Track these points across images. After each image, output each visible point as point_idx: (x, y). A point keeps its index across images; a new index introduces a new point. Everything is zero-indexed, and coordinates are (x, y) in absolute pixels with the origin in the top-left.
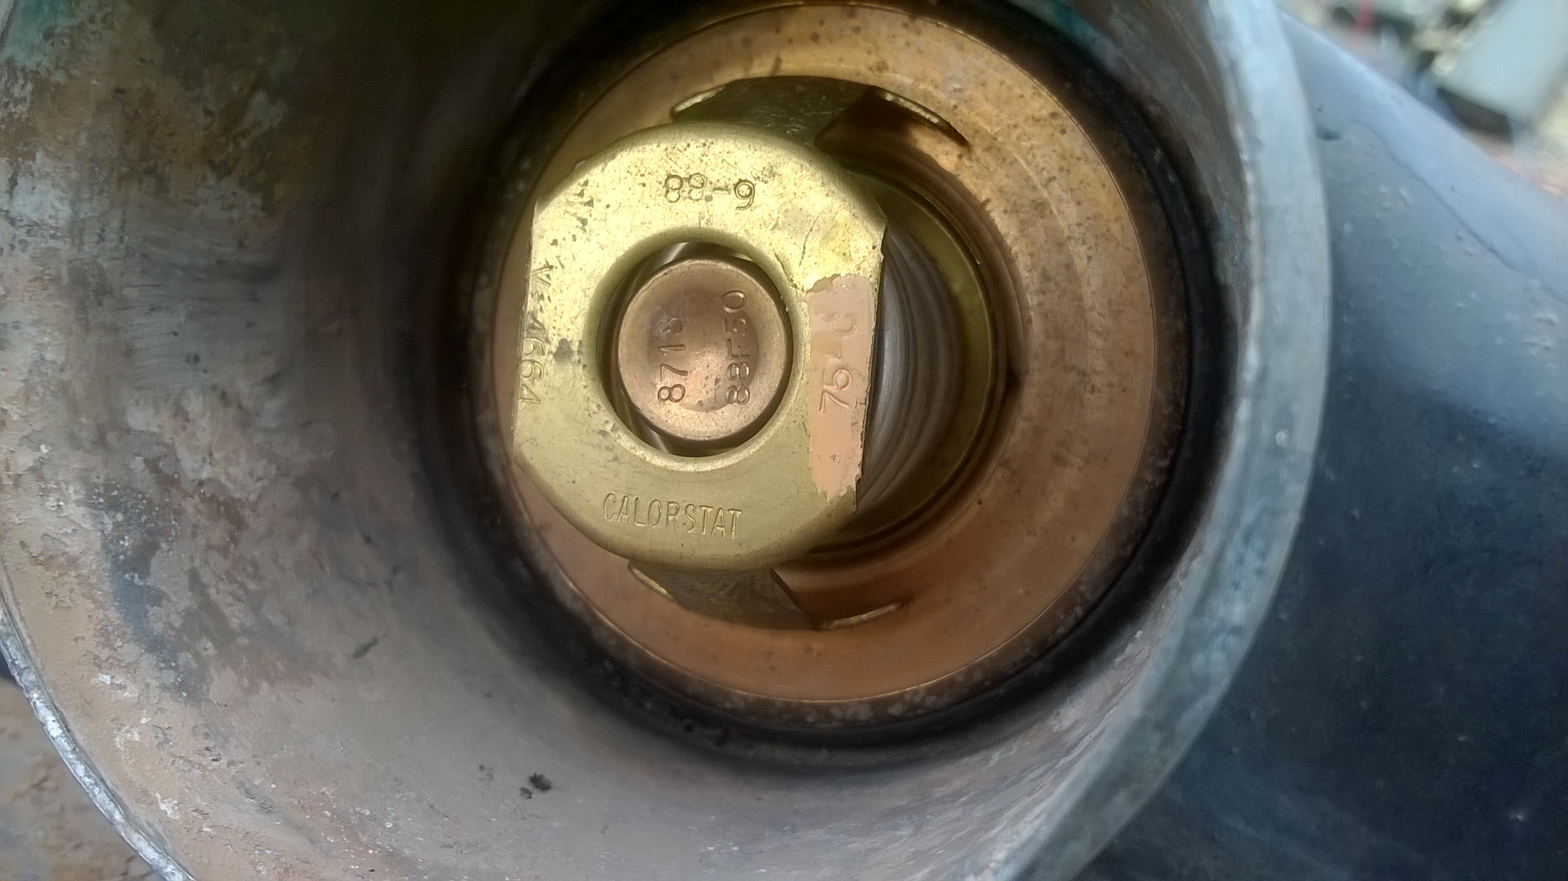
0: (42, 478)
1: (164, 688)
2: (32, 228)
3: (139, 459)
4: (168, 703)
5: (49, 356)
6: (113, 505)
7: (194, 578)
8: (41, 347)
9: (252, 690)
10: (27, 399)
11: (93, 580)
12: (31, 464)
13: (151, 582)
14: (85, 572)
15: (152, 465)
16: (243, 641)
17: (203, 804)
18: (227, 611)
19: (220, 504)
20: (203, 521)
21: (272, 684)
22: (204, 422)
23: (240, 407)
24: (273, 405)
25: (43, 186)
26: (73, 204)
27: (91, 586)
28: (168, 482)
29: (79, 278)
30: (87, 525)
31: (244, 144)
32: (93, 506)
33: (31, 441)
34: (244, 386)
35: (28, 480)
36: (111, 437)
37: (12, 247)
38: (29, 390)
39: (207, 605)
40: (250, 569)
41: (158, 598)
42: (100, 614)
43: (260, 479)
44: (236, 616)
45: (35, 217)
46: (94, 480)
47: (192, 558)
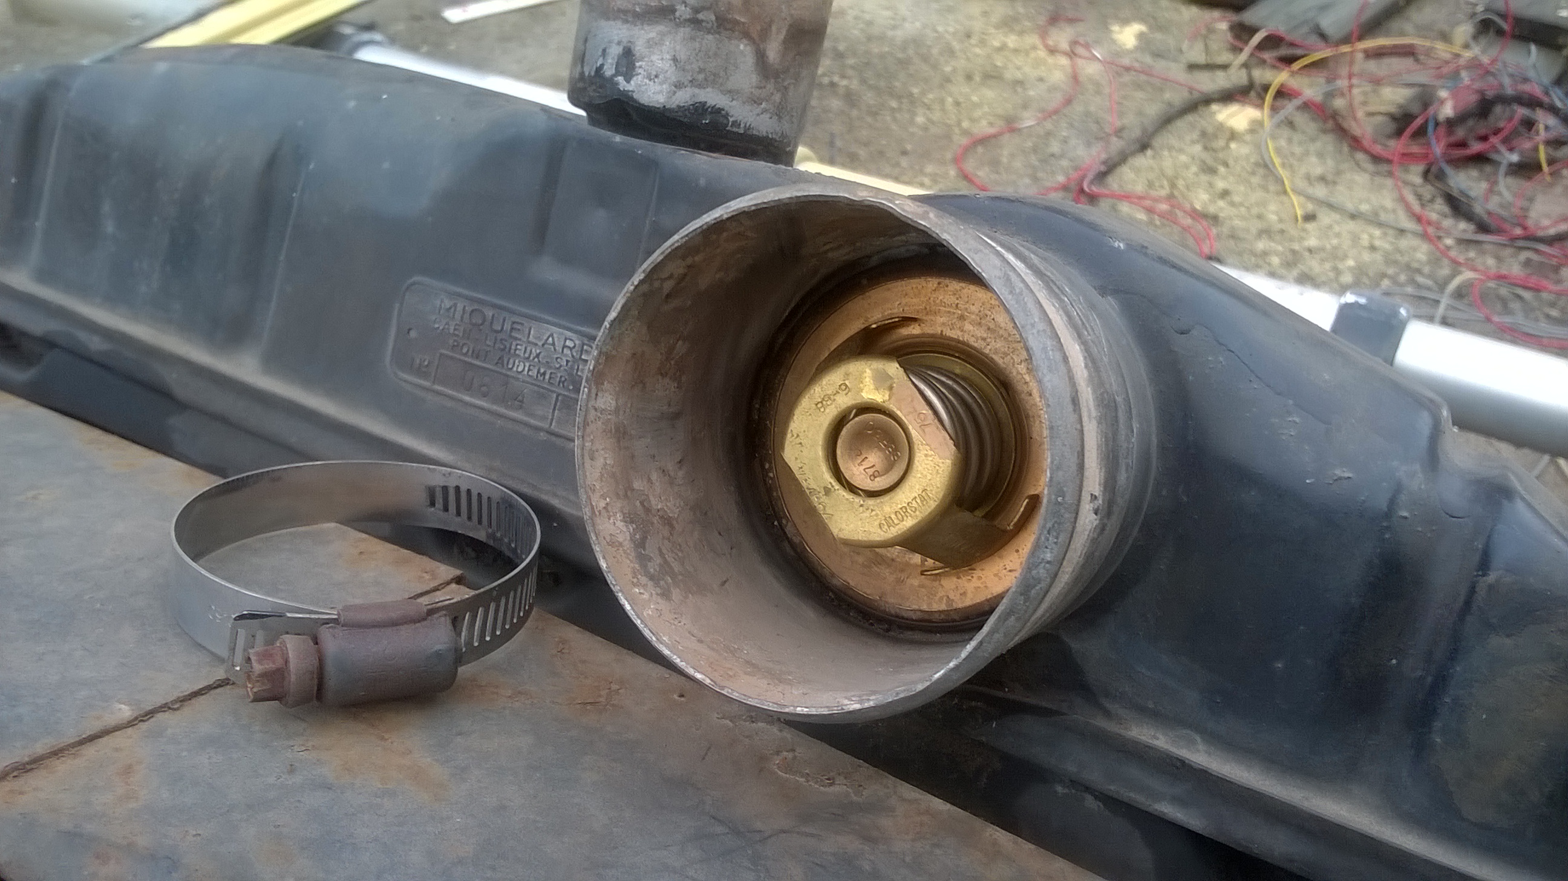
0: (608, 511)
1: (657, 594)
2: (602, 411)
3: (638, 501)
4: (660, 600)
5: (608, 462)
6: (632, 522)
7: (660, 550)
8: (605, 458)
9: (686, 597)
10: (602, 480)
11: (628, 551)
12: (604, 505)
13: (647, 552)
14: (625, 548)
15: (642, 503)
16: (680, 577)
17: (678, 639)
18: (673, 565)
19: (665, 519)
20: (661, 527)
21: (692, 595)
22: (657, 484)
23: (669, 475)
24: (681, 474)
25: (606, 394)
26: (616, 401)
27: (628, 554)
28: (648, 510)
29: (617, 430)
30: (625, 529)
31: (673, 362)
32: (626, 522)
33: (603, 497)
34: (670, 467)
35: (603, 512)
36: (629, 493)
37: (596, 420)
38: (602, 475)
39: (666, 562)
40: (678, 547)
41: (650, 559)
42: (632, 565)
43: (678, 508)
44: (676, 567)
45: (603, 407)
46: (625, 511)
47: (658, 543)
